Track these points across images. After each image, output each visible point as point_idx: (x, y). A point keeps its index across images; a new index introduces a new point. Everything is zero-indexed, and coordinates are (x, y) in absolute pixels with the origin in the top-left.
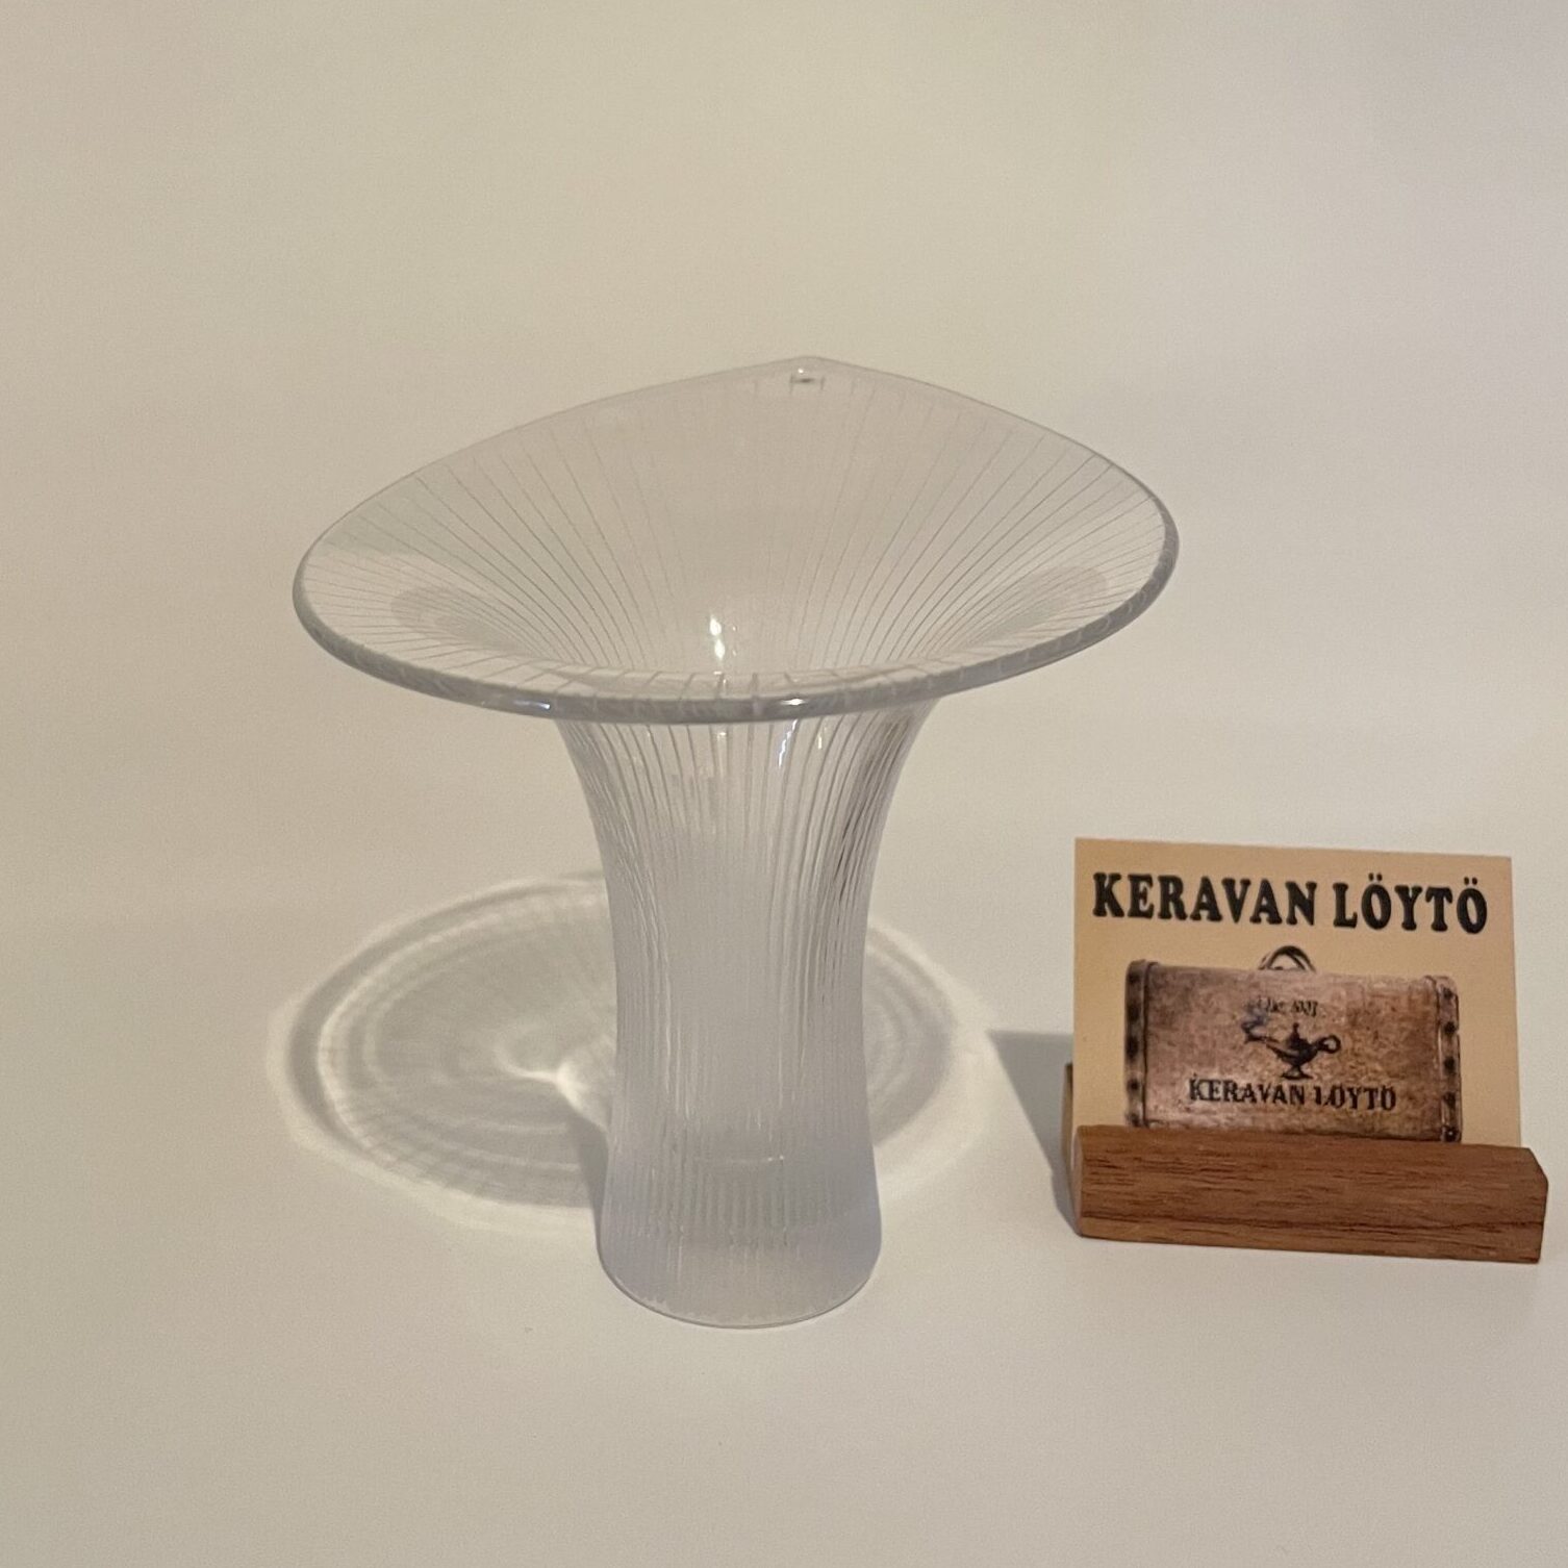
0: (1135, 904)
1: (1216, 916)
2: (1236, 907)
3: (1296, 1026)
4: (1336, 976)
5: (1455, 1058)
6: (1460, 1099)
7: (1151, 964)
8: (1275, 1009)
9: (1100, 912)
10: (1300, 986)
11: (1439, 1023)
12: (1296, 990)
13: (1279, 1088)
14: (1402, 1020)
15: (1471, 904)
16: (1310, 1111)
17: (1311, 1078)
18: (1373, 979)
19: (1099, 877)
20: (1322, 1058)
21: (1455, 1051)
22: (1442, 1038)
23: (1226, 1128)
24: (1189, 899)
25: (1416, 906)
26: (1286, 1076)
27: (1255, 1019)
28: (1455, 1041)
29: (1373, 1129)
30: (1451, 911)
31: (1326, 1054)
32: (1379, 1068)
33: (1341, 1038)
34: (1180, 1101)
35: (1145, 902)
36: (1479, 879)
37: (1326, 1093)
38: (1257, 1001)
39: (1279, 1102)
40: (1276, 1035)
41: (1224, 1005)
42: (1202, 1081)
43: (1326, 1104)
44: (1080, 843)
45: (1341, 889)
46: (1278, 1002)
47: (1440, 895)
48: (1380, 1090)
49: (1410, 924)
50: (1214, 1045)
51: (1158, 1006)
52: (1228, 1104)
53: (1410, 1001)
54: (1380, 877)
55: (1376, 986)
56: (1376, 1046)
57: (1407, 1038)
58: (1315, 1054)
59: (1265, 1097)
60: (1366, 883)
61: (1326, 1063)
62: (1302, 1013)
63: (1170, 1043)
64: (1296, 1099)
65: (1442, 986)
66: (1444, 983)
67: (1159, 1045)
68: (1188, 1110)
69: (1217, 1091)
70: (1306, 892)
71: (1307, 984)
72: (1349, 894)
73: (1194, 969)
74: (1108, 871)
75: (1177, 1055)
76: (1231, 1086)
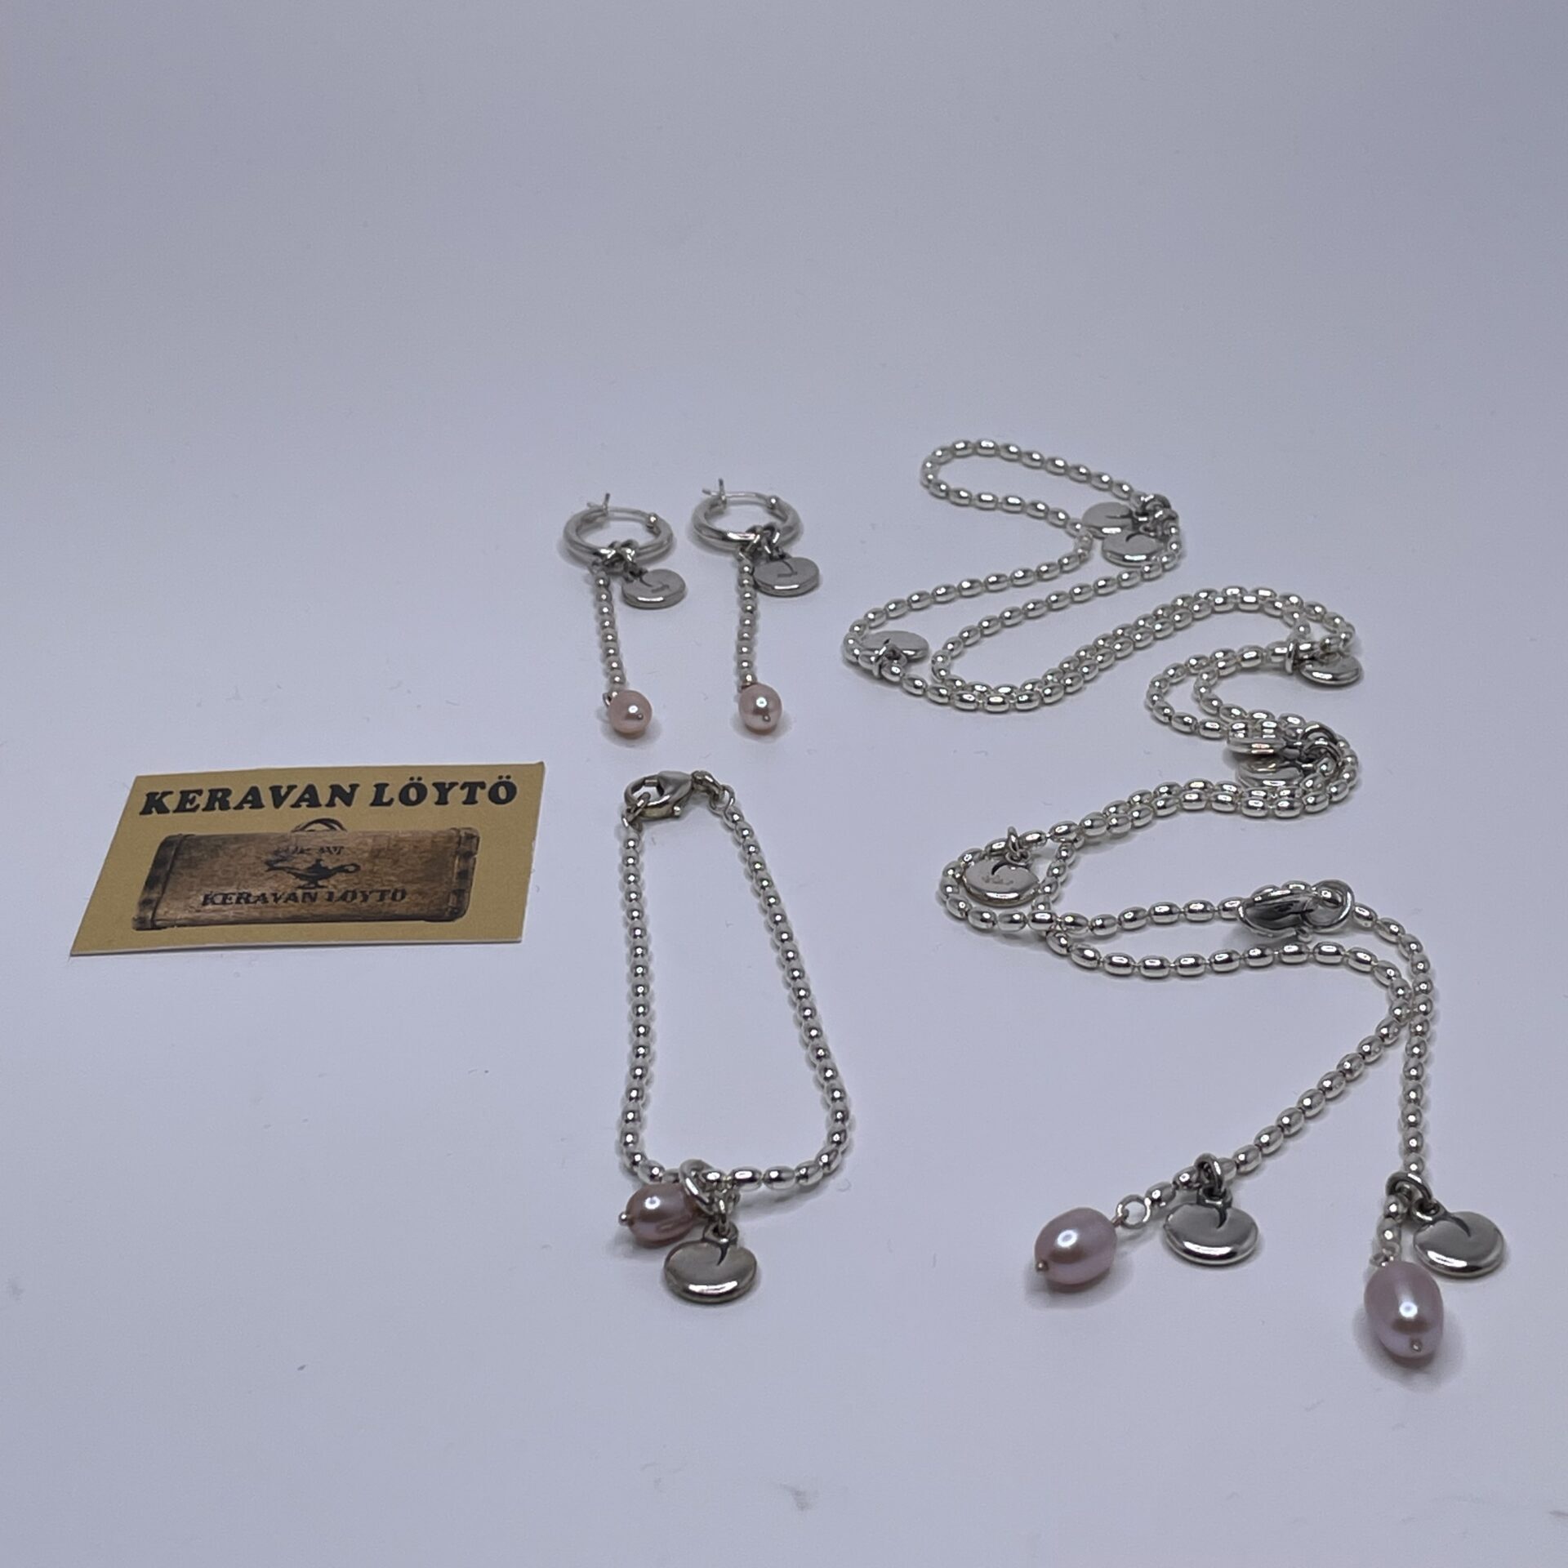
2: (278, 800)
3: (318, 861)
4: (364, 833)
5: (470, 870)
6: (469, 892)
8: (302, 852)
9: (146, 811)
10: (326, 839)
11: (457, 853)
12: (324, 841)
13: (294, 894)
14: (421, 853)
16: (319, 905)
17: (326, 887)
18: (400, 832)
19: (151, 796)
20: (342, 877)
21: (471, 866)
22: (459, 860)
23: (233, 919)
25: (450, 794)
26: (300, 887)
27: (280, 858)
28: (471, 861)
29: (380, 912)
31: (344, 874)
33: (359, 864)
34: (192, 907)
35: (191, 804)
36: (512, 776)
38: (285, 849)
39: (290, 902)
40: (297, 866)
42: (216, 895)
43: (338, 900)
45: (380, 788)
47: (472, 788)
48: (392, 891)
49: (442, 801)
50: (236, 873)
51: (186, 856)
52: (240, 906)
53: (433, 842)
54: (420, 779)
56: (394, 867)
57: (427, 862)
58: (335, 873)
59: (276, 900)
61: (345, 878)
62: (327, 853)
64: (307, 899)
65: (466, 833)
66: (468, 832)
68: (198, 911)
69: (230, 899)
71: (335, 838)
73: (231, 835)
74: (160, 791)
75: (197, 881)
76: (245, 896)
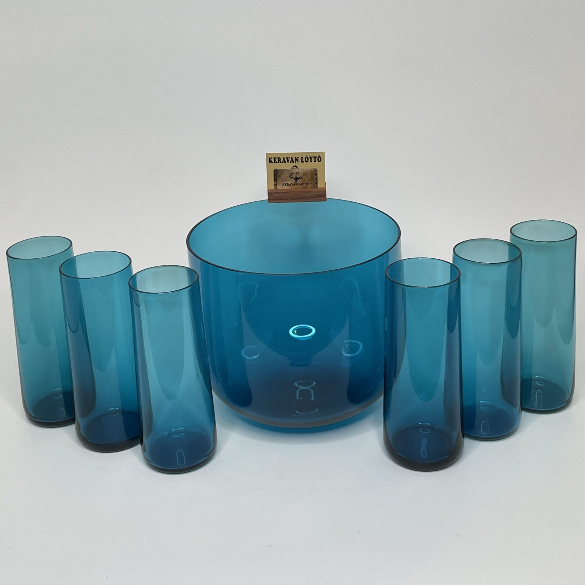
0: (274, 161)
1: (285, 162)
7: (277, 169)
15: (319, 158)
24: (282, 160)
30: (316, 159)
32: (307, 180)
37: (300, 184)
41: (287, 174)
44: (266, 154)
46: (294, 172)
55: (307, 170)
60: (305, 157)
63: (280, 179)
67: (278, 180)
70: (297, 158)
72: (303, 158)
